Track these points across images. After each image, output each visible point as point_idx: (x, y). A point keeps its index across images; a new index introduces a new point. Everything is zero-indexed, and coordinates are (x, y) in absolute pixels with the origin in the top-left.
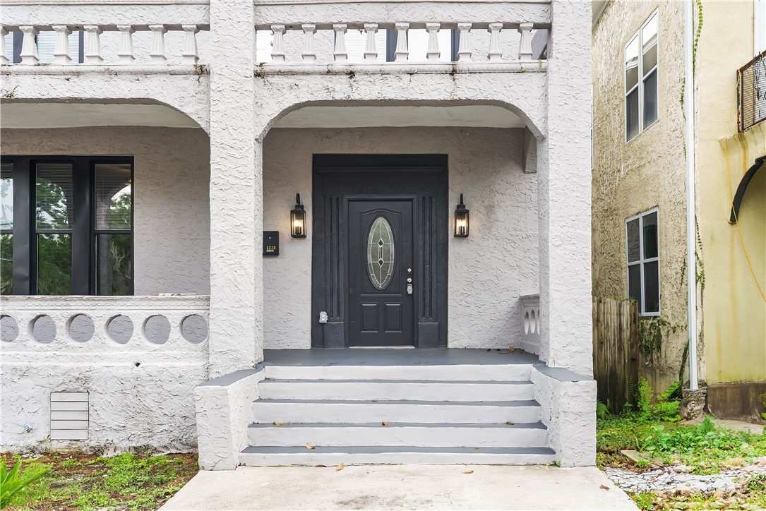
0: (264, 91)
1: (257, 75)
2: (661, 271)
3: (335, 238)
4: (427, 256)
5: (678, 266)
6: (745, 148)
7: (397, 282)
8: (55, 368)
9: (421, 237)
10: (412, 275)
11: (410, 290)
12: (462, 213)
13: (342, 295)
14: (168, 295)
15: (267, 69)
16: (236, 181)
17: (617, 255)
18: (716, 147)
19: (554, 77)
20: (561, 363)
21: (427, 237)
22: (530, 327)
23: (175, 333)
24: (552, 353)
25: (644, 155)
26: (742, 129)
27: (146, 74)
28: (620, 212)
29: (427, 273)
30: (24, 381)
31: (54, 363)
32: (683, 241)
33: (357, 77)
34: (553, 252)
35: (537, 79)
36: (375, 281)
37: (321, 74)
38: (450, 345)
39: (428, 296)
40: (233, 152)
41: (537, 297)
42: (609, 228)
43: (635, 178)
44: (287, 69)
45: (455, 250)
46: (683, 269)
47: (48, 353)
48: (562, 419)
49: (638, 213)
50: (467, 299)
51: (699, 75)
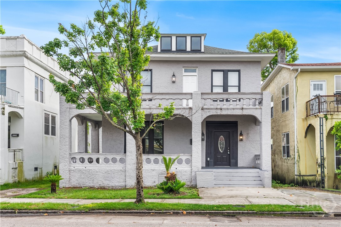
0: (203, 113)
1: (202, 109)
2: (290, 148)
3: (211, 140)
4: (233, 145)
5: (293, 147)
6: (307, 121)
7: (226, 151)
8: (159, 169)
9: (231, 140)
10: (229, 149)
11: (229, 153)
12: (241, 135)
13: (213, 154)
14: (182, 154)
15: (204, 108)
16: (198, 131)
17: (280, 143)
18: (301, 120)
19: (263, 110)
20: (265, 169)
21: (233, 140)
22: (258, 162)
23: (184, 162)
24: (263, 167)
25: (286, 118)
26: (307, 116)
27: (179, 109)
28: (281, 131)
29: (233, 149)
30: (153, 172)
31: (159, 168)
32: (294, 141)
33: (222, 110)
34: (263, 146)
35: (260, 110)
36: (220, 150)
37: (215, 109)
38: (238, 166)
39: (233, 155)
40: (197, 125)
41: (260, 155)
42: (278, 135)
43: (284, 123)
44: (208, 108)
45: (240, 143)
46: (294, 148)
47: (158, 166)
48: (265, 179)
49: (285, 133)
50: (243, 155)
51: (297, 103)
